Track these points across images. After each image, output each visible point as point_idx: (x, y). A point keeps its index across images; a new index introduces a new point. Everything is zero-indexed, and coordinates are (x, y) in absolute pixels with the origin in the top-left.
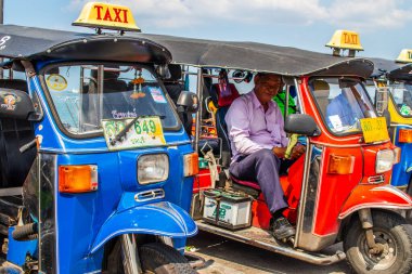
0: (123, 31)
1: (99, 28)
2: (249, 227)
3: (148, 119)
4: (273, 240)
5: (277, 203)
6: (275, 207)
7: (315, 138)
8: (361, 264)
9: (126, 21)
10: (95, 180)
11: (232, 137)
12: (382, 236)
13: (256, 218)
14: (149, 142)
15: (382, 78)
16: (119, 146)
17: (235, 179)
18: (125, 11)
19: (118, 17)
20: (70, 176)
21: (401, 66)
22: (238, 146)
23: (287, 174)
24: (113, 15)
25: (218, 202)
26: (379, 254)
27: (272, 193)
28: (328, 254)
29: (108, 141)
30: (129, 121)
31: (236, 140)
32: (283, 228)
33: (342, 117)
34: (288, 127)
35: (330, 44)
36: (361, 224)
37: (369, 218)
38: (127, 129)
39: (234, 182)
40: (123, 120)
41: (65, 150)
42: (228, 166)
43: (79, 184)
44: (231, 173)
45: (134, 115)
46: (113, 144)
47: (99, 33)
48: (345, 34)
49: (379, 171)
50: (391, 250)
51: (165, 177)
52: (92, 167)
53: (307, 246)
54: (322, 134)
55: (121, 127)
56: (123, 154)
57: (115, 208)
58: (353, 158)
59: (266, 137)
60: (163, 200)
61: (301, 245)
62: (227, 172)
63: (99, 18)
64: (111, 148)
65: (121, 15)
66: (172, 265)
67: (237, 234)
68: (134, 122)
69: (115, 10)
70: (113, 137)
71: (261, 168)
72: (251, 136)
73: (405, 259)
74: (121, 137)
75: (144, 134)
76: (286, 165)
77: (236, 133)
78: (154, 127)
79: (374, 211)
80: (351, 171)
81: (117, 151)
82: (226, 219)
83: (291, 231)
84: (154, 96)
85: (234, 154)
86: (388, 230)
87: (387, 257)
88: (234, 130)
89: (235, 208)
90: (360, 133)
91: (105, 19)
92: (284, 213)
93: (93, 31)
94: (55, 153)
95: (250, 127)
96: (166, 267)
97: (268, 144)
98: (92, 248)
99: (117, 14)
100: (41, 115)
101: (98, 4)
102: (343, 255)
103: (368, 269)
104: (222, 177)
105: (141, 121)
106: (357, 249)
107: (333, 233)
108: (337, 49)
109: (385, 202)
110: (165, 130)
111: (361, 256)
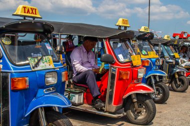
0: (34, 18)
1: (25, 17)
2: (83, 104)
3: (47, 57)
4: (94, 109)
5: (96, 93)
6: (95, 94)
7: (113, 64)
8: (132, 117)
9: (36, 14)
10: (28, 84)
11: (74, 65)
12: (140, 105)
13: (85, 100)
14: (48, 67)
15: (134, 39)
16: (36, 69)
17: (75, 84)
18: (35, 9)
19: (32, 12)
20: (17, 83)
21: (142, 34)
22: (77, 69)
23: (100, 80)
24: (31, 11)
25: (69, 94)
26: (140, 112)
27: (94, 89)
28: (119, 114)
29: (32, 67)
30: (39, 58)
31: (76, 66)
32: (99, 103)
33: (123, 55)
34: (102, 60)
35: (117, 24)
36: (132, 100)
37: (136, 97)
38: (39, 61)
39: (75, 85)
40: (37, 57)
41: (13, 71)
42: (72, 78)
43: (20, 86)
44: (73, 81)
45: (41, 55)
46: (34, 68)
47: (25, 19)
48: (123, 20)
49: (139, 77)
50: (145, 110)
51: (56, 82)
52: (26, 78)
53: (110, 111)
54: (116, 62)
55: (36, 61)
56: (38, 72)
57: (35, 96)
58: (129, 72)
59: (88, 65)
60: (55, 92)
61: (108, 110)
62: (71, 81)
63: (25, 12)
64: (33, 70)
65: (34, 11)
66: (62, 120)
67: (78, 107)
68: (42, 58)
69: (31, 9)
70: (33, 65)
71: (88, 78)
72: (82, 64)
73: (151, 114)
74: (37, 65)
75: (46, 63)
76: (100, 76)
77: (76, 63)
78: (49, 60)
79: (137, 94)
80: (128, 78)
81: (35, 71)
82: (73, 101)
83: (103, 105)
84: (47, 47)
85: (74, 72)
86: (143, 102)
87: (143, 113)
88: (75, 62)
89: (77, 96)
90: (131, 62)
91: (27, 13)
92: (99, 97)
93: (22, 18)
94: (9, 72)
95: (82, 60)
96: (59, 121)
97: (90, 67)
98: (25, 114)
99: (32, 11)
100: (1, 55)
101: (24, 6)
102: (125, 114)
103: (135, 119)
104: (70, 82)
105: (44, 58)
106: (130, 111)
107: (121, 105)
108: (120, 26)
109: (142, 90)
110: (54, 62)
111: (132, 114)
